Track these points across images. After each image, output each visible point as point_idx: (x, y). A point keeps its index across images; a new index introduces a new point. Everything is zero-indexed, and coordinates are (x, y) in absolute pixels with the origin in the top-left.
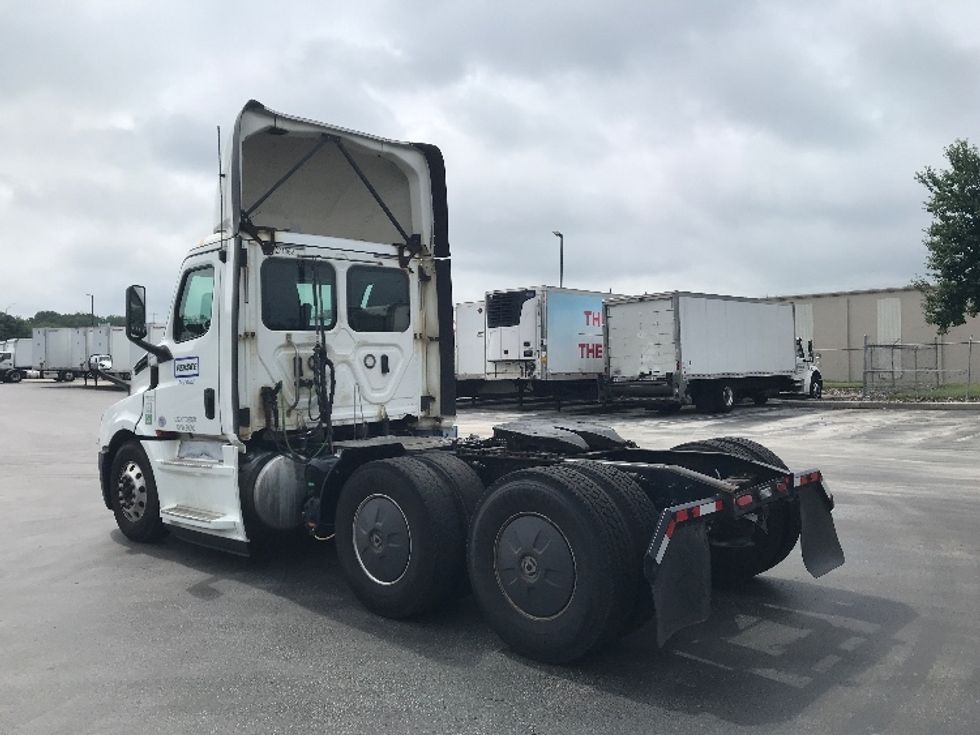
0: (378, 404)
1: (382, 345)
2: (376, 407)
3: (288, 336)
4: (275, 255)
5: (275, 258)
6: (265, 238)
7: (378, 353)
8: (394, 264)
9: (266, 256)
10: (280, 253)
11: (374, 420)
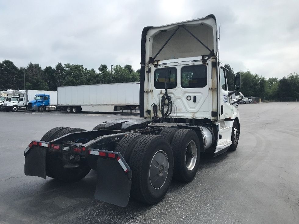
0: (192, 113)
1: (194, 92)
2: (192, 114)
3: (161, 91)
4: (158, 68)
5: (158, 69)
6: (156, 63)
7: (192, 95)
8: (201, 63)
9: (156, 69)
10: (159, 67)
11: (191, 118)
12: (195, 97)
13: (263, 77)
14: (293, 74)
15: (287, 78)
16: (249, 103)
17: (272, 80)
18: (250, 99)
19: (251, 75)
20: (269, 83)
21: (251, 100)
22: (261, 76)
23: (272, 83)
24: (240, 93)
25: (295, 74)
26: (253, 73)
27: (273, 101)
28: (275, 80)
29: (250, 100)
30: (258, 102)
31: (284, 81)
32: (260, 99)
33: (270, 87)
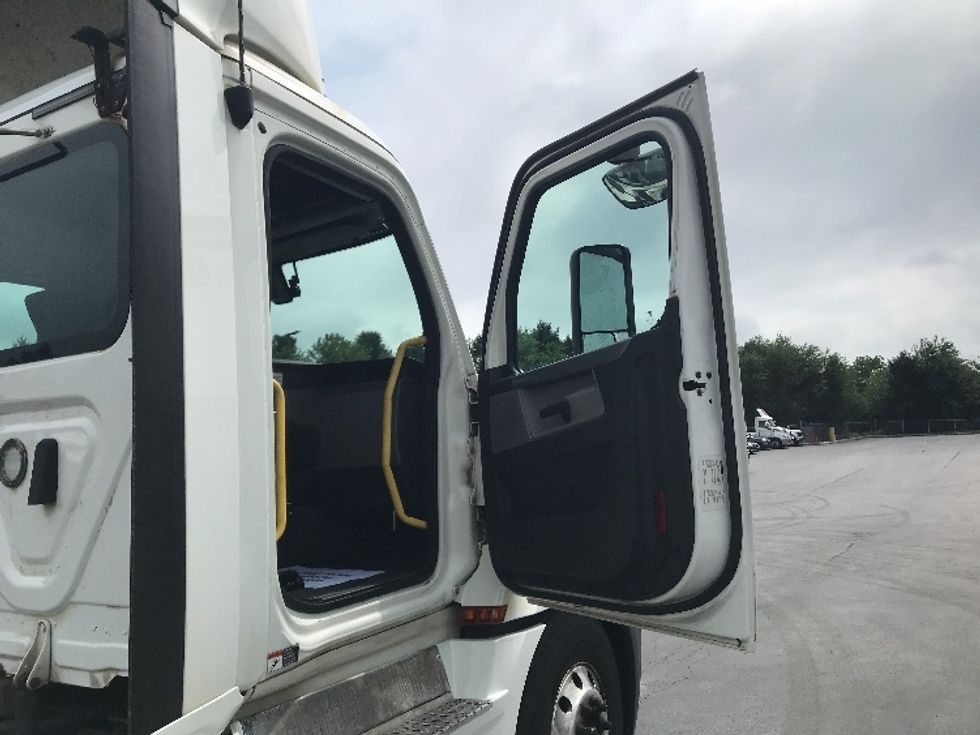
0: (35, 615)
12: (49, 450)
13: (831, 353)
14: (931, 340)
15: (914, 354)
16: (796, 443)
17: (867, 365)
18: (799, 431)
19: (794, 350)
20: (859, 375)
21: (799, 434)
22: (827, 352)
23: (866, 374)
24: (759, 410)
25: (939, 341)
26: (797, 342)
27: (878, 432)
28: (875, 363)
29: (796, 435)
30: (828, 439)
31: (903, 364)
32: (833, 430)
33: (862, 387)
